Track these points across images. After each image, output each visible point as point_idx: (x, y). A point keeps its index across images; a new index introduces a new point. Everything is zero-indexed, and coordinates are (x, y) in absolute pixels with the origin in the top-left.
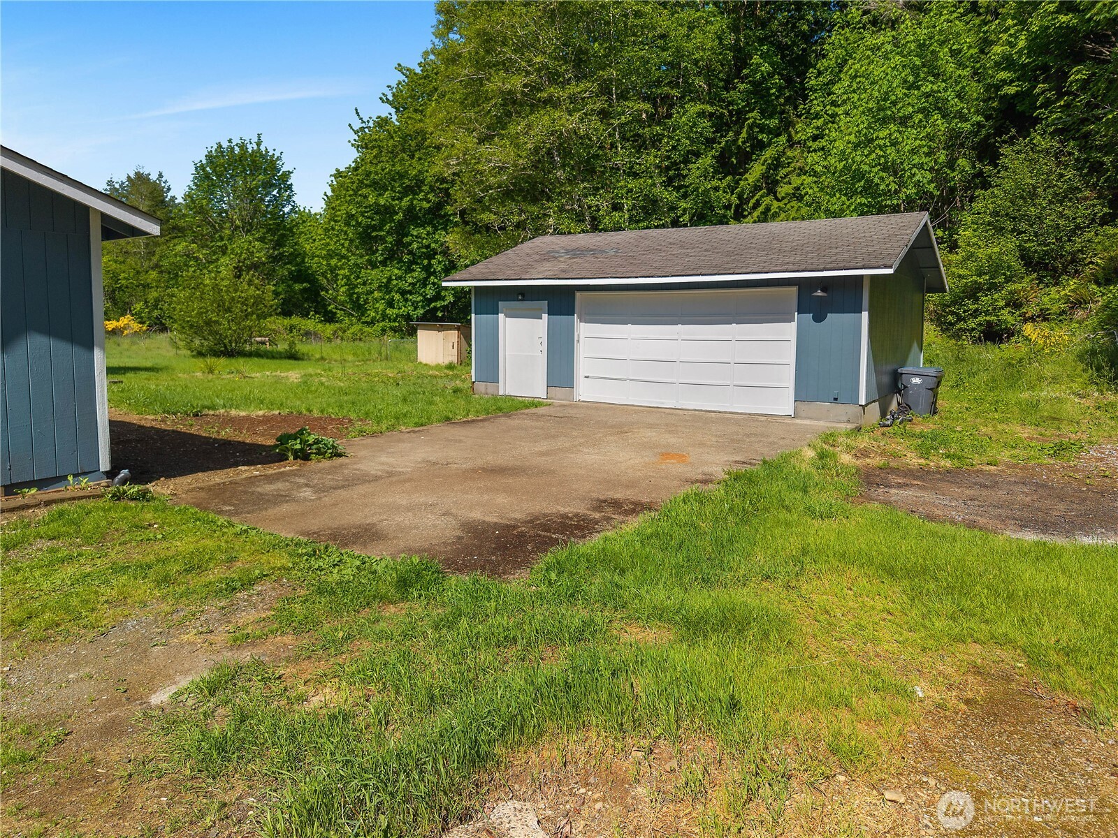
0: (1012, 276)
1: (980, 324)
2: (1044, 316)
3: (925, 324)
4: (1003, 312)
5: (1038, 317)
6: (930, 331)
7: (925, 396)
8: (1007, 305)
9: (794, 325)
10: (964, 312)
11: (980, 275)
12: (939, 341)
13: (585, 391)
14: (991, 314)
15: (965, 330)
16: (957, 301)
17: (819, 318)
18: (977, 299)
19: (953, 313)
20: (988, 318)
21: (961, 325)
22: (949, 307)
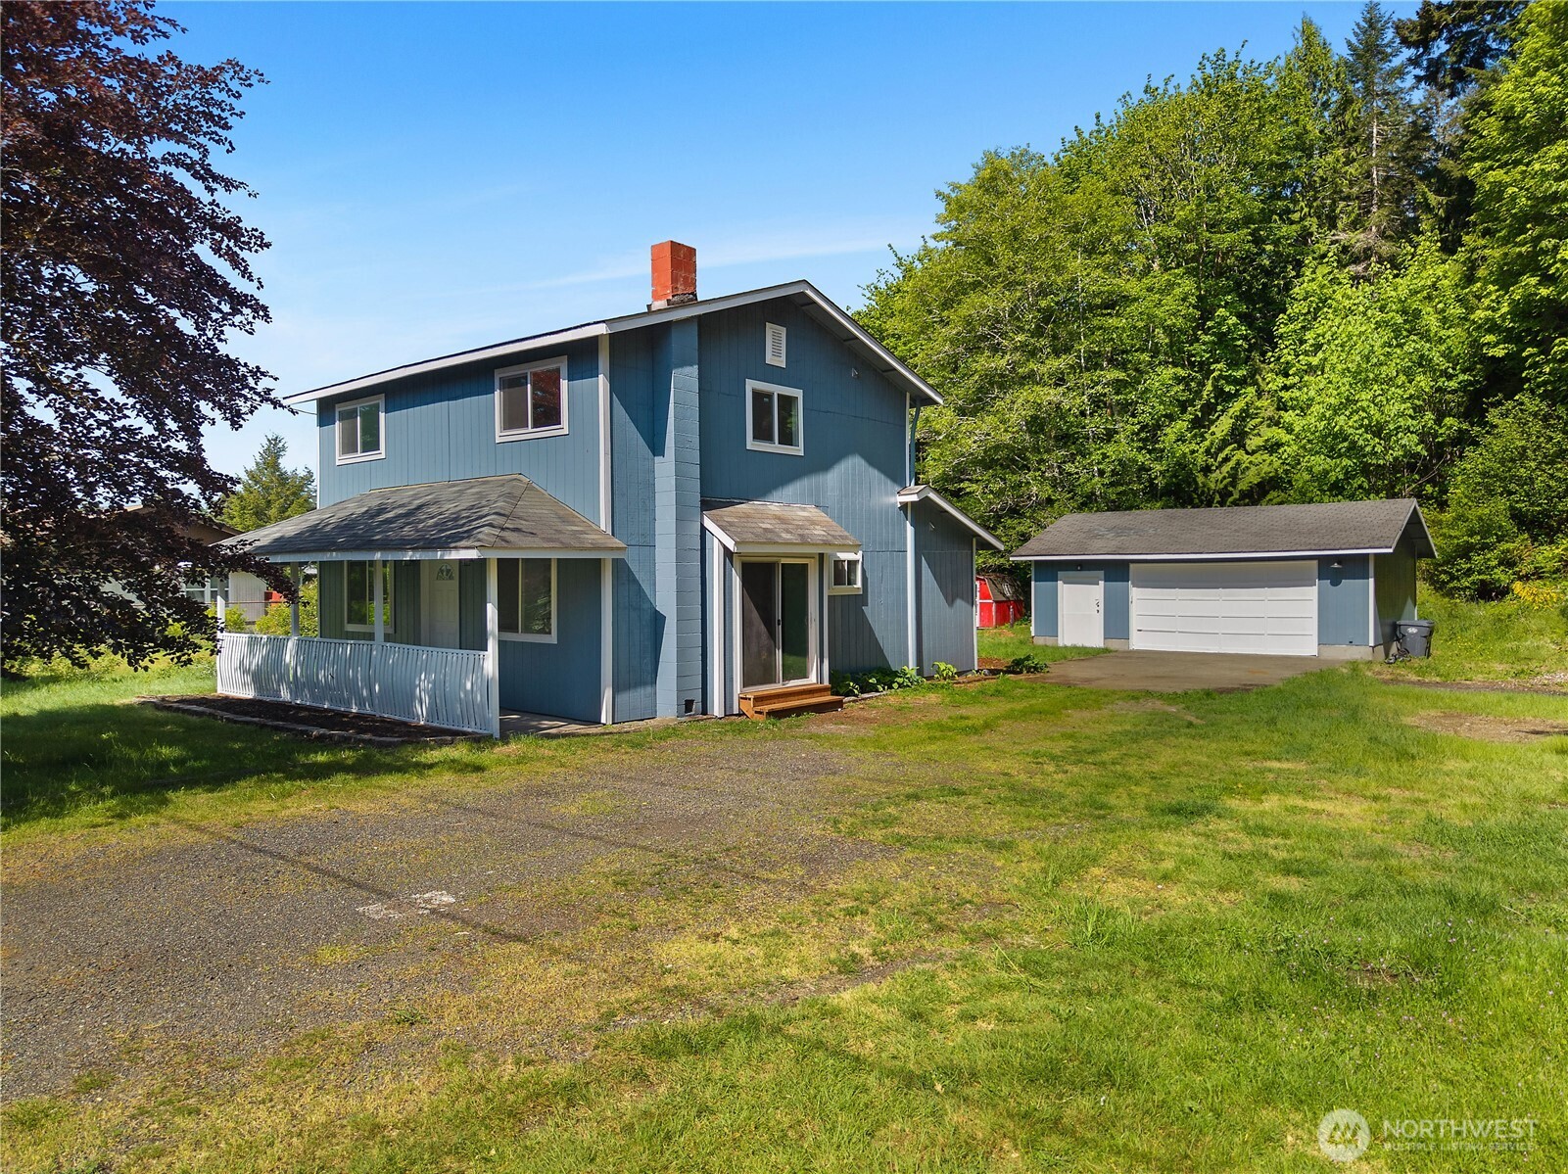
0: (1503, 536)
1: (1473, 583)
2: (1538, 574)
3: (1419, 584)
4: (1496, 570)
5: (1533, 574)
6: (1423, 589)
7: (1421, 644)
8: (1500, 564)
9: (1315, 589)
10: (1458, 571)
11: (1471, 536)
12: (1432, 599)
13: (1138, 642)
14: (1484, 573)
15: (1458, 589)
16: (1450, 560)
17: (1335, 583)
18: (1469, 559)
19: (1445, 572)
20: (1481, 577)
21: (1455, 584)
22: (1441, 566)
